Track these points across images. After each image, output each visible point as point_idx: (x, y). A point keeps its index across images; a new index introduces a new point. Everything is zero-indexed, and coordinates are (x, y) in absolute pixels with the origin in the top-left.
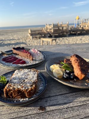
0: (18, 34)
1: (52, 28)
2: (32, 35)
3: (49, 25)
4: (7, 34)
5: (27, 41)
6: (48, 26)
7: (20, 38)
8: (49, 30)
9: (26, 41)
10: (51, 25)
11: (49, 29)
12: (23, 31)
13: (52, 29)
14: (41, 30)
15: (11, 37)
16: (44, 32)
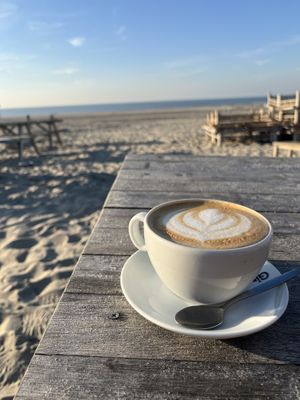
0: (161, 125)
1: (295, 107)
2: (220, 129)
3: (283, 98)
4: (129, 126)
5: (203, 148)
6: (278, 102)
7: (176, 139)
8: (279, 117)
9: (199, 148)
10: (294, 97)
11: (281, 113)
12: (174, 118)
13: (296, 112)
14: (252, 116)
15: (146, 134)
16: (260, 122)
